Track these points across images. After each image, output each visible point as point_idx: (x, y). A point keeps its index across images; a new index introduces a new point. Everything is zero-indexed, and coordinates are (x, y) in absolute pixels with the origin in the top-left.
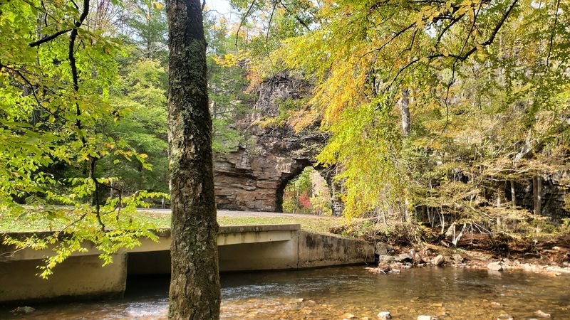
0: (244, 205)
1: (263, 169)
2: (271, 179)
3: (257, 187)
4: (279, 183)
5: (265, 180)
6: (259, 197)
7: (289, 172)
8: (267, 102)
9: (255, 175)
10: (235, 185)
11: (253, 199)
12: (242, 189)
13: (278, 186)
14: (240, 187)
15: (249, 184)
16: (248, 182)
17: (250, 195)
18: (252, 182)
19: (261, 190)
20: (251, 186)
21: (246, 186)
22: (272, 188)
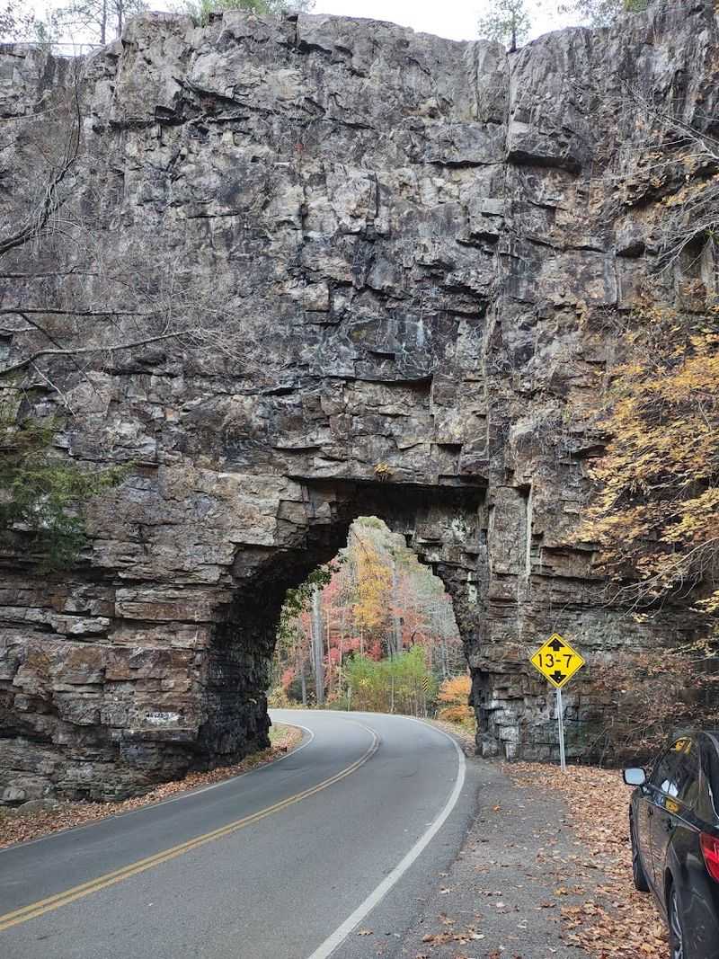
0: (52, 711)
1: (143, 532)
2: (182, 576)
3: (118, 622)
4: (226, 598)
5: (156, 582)
6: (119, 669)
7: (269, 541)
8: (153, 217)
9: (107, 562)
10: (15, 611)
11: (93, 678)
12: (47, 629)
13: (219, 609)
14: (37, 622)
15: (79, 606)
16: (74, 598)
17: (82, 661)
18: (91, 598)
19: (133, 631)
20: (87, 614)
21: (66, 617)
22: (191, 622)
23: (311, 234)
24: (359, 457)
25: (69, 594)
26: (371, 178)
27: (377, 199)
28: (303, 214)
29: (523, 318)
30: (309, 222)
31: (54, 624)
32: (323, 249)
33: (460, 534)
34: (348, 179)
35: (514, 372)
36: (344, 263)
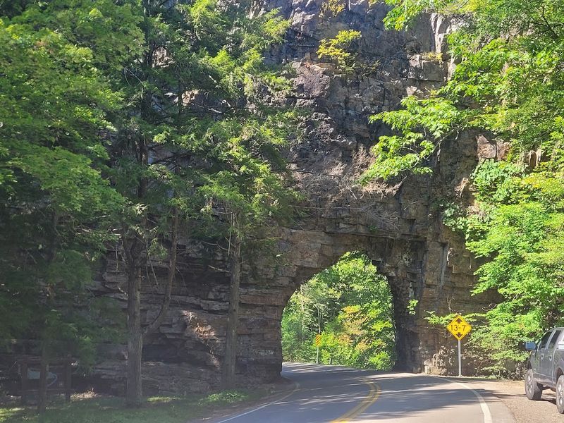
4: (290, 293)
5: (257, 285)
7: (315, 265)
13: (286, 299)
14: (193, 304)
15: (215, 296)
16: (213, 292)
17: (221, 324)
18: (222, 292)
19: (244, 310)
20: (220, 300)
21: (208, 302)
22: (274, 306)
23: (349, 112)
24: (363, 223)
25: (210, 290)
26: (381, 85)
27: (384, 96)
28: (346, 102)
29: (451, 161)
30: (349, 105)
31: (202, 305)
32: (355, 120)
33: (407, 262)
34: (370, 86)
35: (445, 186)
36: (365, 128)
